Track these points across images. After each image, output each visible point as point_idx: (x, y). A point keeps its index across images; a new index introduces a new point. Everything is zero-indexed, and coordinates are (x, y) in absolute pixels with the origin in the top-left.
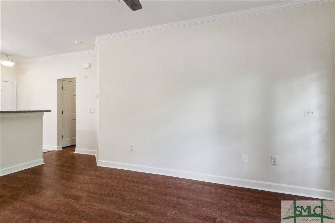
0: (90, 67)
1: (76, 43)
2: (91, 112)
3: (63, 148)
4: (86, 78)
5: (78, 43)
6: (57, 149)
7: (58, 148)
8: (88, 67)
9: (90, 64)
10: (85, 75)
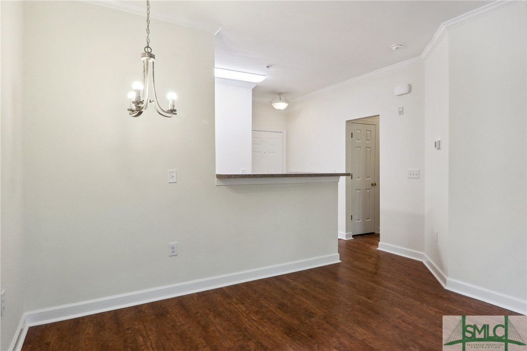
0: (410, 91)
1: (394, 48)
2: (412, 176)
3: (353, 236)
4: (401, 112)
5: (398, 46)
6: (346, 238)
7: (347, 236)
8: (406, 92)
9: (410, 87)
10: (399, 108)
